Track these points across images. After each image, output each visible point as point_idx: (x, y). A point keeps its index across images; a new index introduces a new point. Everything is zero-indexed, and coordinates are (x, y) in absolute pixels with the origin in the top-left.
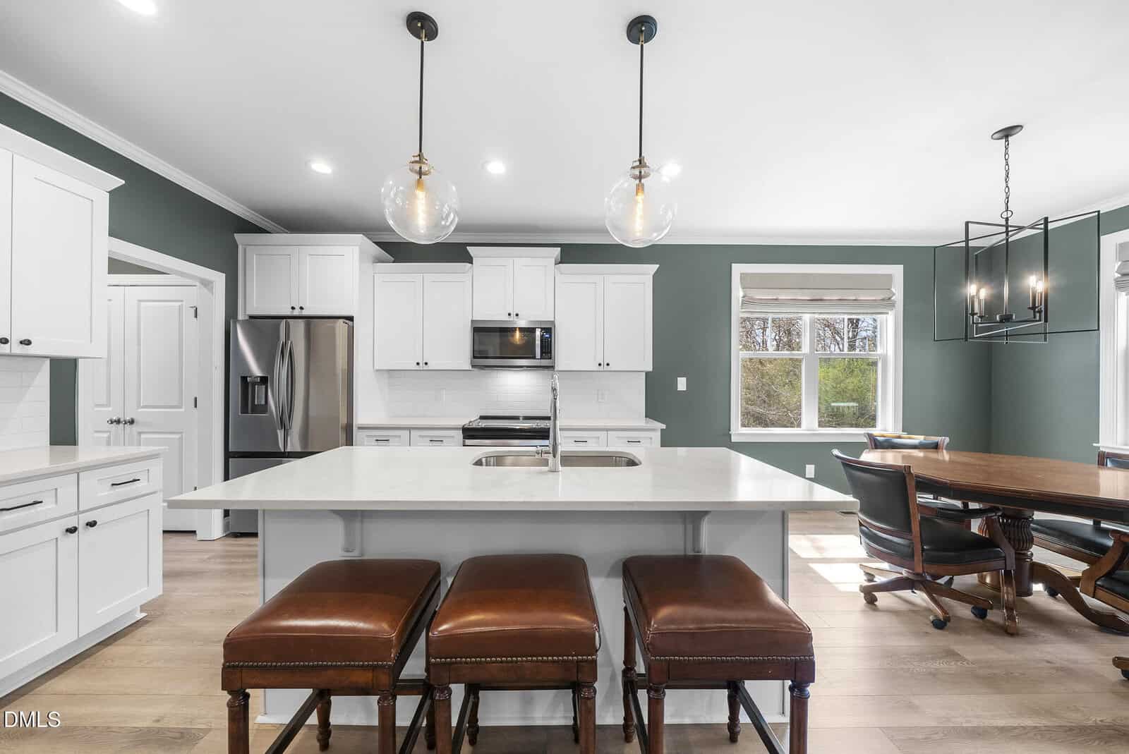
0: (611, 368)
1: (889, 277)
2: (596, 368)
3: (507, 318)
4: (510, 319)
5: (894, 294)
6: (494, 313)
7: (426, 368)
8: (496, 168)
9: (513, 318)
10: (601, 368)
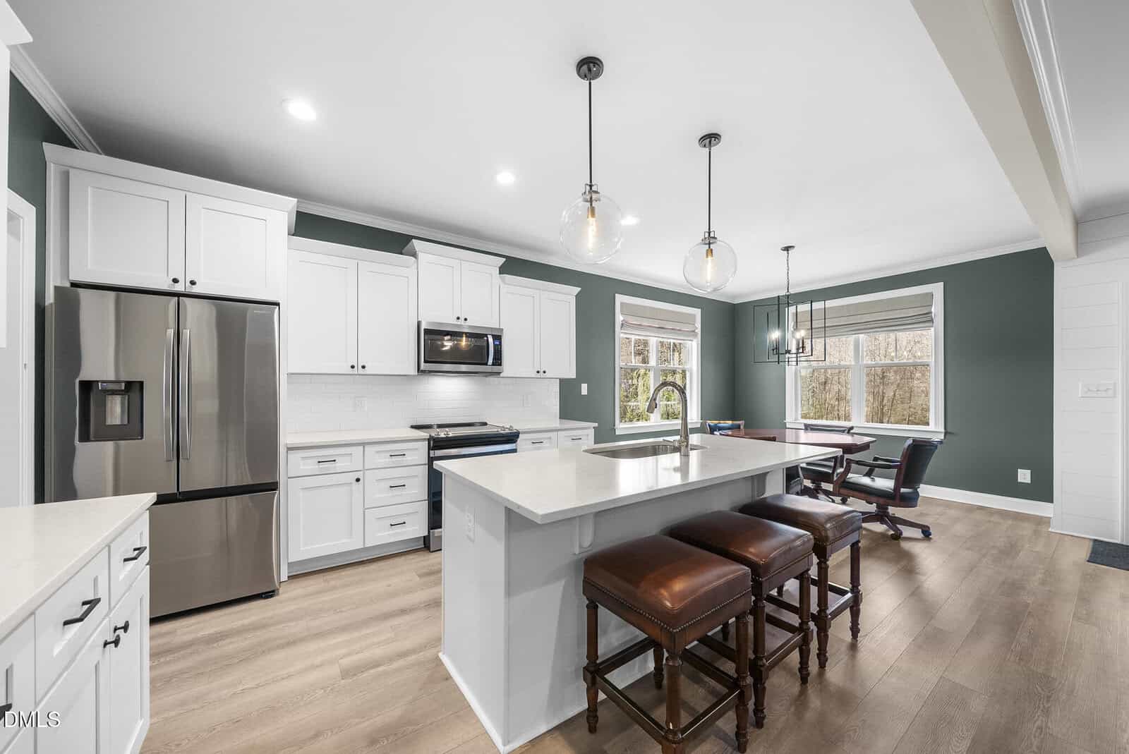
0: (547, 375)
1: (694, 316)
2: (534, 375)
3: (456, 322)
4: (459, 323)
5: (697, 328)
6: (442, 316)
7: (361, 371)
8: (506, 178)
9: (461, 322)
10: (538, 375)
